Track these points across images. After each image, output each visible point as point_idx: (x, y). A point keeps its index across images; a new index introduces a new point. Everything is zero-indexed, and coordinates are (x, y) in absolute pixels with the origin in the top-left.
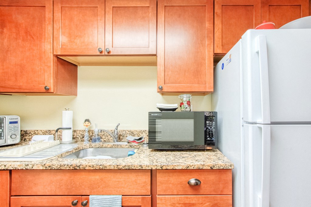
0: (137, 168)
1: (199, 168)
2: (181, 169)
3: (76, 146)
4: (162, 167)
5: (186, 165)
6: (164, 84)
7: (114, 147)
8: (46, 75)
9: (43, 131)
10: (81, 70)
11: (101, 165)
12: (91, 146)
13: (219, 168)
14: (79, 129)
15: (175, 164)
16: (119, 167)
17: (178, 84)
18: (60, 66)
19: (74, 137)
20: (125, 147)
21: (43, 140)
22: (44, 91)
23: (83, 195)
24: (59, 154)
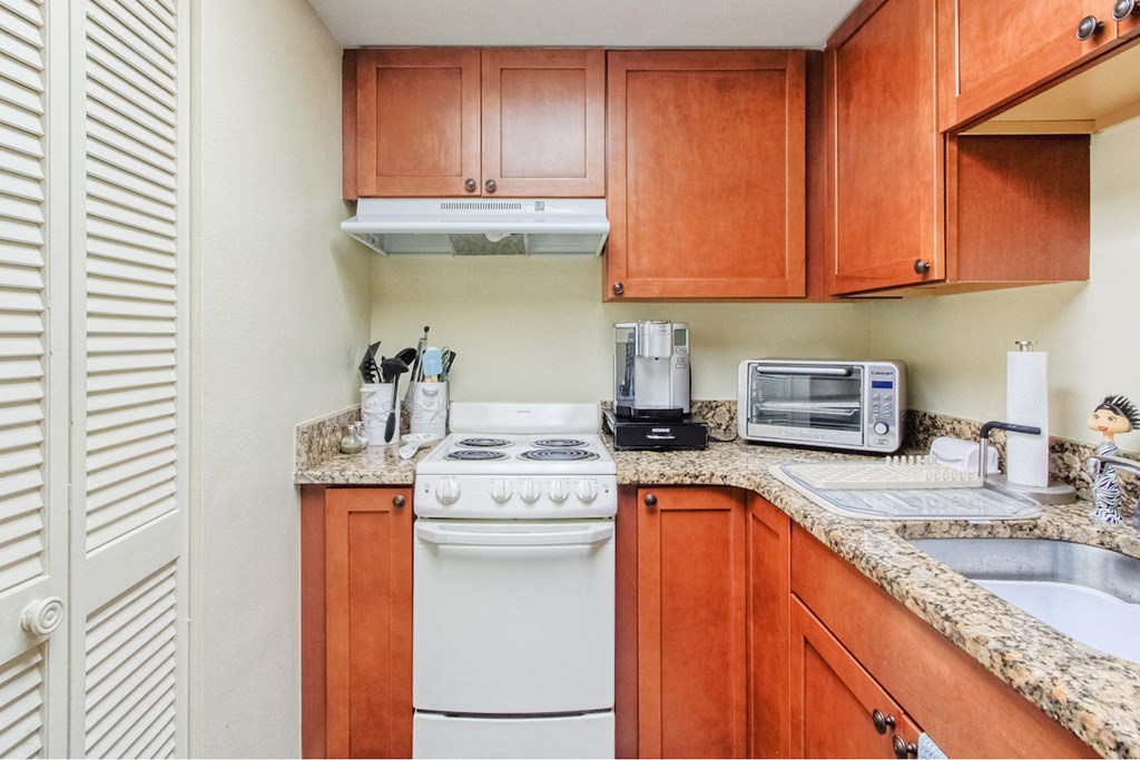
3: (1033, 512)
8: (924, 216)
9: (973, 428)
11: (948, 618)
12: (1108, 539)
19: (1071, 477)
21: (952, 456)
22: (918, 278)
23: (906, 713)
24: (915, 520)
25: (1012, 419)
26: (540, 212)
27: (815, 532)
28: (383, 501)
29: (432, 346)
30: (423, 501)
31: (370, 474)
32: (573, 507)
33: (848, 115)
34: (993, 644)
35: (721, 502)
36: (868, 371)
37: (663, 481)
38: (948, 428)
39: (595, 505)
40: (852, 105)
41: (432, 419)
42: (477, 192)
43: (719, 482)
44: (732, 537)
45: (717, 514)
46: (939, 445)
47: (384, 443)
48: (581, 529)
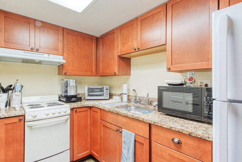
0: (141, 120)
1: (179, 131)
2: (166, 128)
3: (127, 104)
4: (155, 123)
5: (170, 126)
6: (172, 65)
7: (145, 108)
8: (115, 66)
10: (132, 60)
11: (126, 114)
13: (197, 137)
14: (131, 95)
15: (163, 124)
16: (133, 117)
17: (182, 64)
18: (121, 61)
20: (151, 109)
21: (116, 99)
22: (114, 74)
23: (120, 128)
24: (117, 106)
25: (124, 93)
26: (49, 57)
27: (106, 110)
28: (16, 120)
29: (18, 84)
30: (27, 118)
31: (12, 114)
32: (62, 114)
33: (103, 49)
34: (131, 115)
35: (87, 109)
36: (105, 87)
37: (78, 107)
38: (114, 95)
39: (67, 113)
40: (104, 47)
41: (18, 101)
42: (34, 50)
43: (87, 106)
44: (88, 115)
45: (86, 111)
46: (114, 97)
47: (5, 108)
48: (64, 117)
